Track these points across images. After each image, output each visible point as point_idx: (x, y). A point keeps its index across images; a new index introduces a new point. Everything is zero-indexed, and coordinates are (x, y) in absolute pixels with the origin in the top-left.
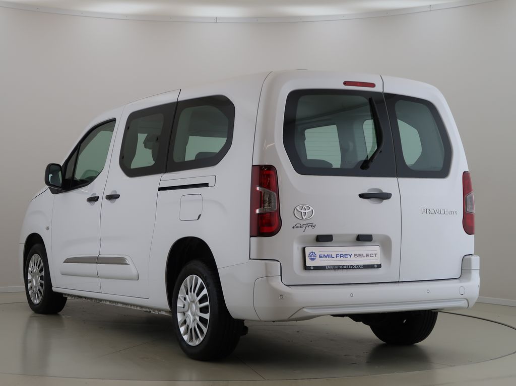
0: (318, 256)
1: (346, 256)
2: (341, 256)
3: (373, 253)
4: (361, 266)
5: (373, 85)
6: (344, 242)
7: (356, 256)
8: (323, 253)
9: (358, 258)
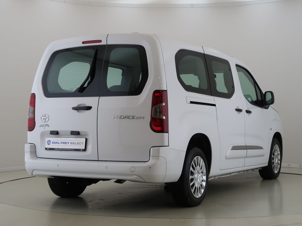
0: (52, 143)
1: (66, 143)
2: (64, 143)
3: (81, 142)
4: (73, 149)
5: (100, 41)
6: (65, 136)
7: (71, 143)
8: (54, 141)
9: (72, 145)
